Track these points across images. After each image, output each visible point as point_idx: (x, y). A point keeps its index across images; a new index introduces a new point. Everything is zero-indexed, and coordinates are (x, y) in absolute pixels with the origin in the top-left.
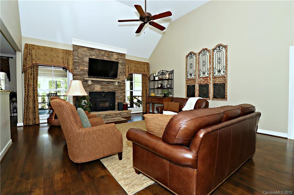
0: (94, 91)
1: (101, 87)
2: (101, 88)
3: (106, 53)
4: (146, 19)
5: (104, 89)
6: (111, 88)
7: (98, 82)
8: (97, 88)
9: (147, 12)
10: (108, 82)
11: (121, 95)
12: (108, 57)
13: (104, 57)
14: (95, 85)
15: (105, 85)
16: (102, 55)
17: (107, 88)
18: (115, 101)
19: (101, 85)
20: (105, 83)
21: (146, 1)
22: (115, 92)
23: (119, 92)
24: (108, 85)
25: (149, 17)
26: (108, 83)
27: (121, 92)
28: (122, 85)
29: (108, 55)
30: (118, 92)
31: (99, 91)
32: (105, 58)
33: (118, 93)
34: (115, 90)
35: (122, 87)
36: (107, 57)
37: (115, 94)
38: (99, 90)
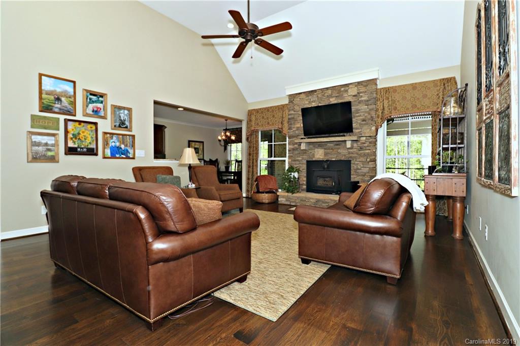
0: (314, 159)
1: (325, 152)
2: (326, 154)
3: (334, 91)
4: (249, 34)
5: (330, 156)
6: (341, 154)
7: (320, 145)
8: (319, 155)
9: (251, 22)
10: (338, 143)
11: (363, 167)
12: (338, 96)
13: (331, 100)
14: (316, 150)
15: (332, 149)
16: (328, 96)
17: (335, 154)
18: (350, 177)
19: (325, 149)
20: (332, 145)
21: (249, 2)
22: (350, 161)
23: (360, 160)
24: (338, 149)
25: (254, 31)
26: (337, 145)
27: (364, 160)
28: (366, 145)
29: (338, 93)
30: (358, 160)
31: (321, 160)
32: (333, 101)
33: (356, 163)
34: (351, 157)
35: (366, 150)
36: (336, 97)
37: (351, 163)
38: (321, 157)
